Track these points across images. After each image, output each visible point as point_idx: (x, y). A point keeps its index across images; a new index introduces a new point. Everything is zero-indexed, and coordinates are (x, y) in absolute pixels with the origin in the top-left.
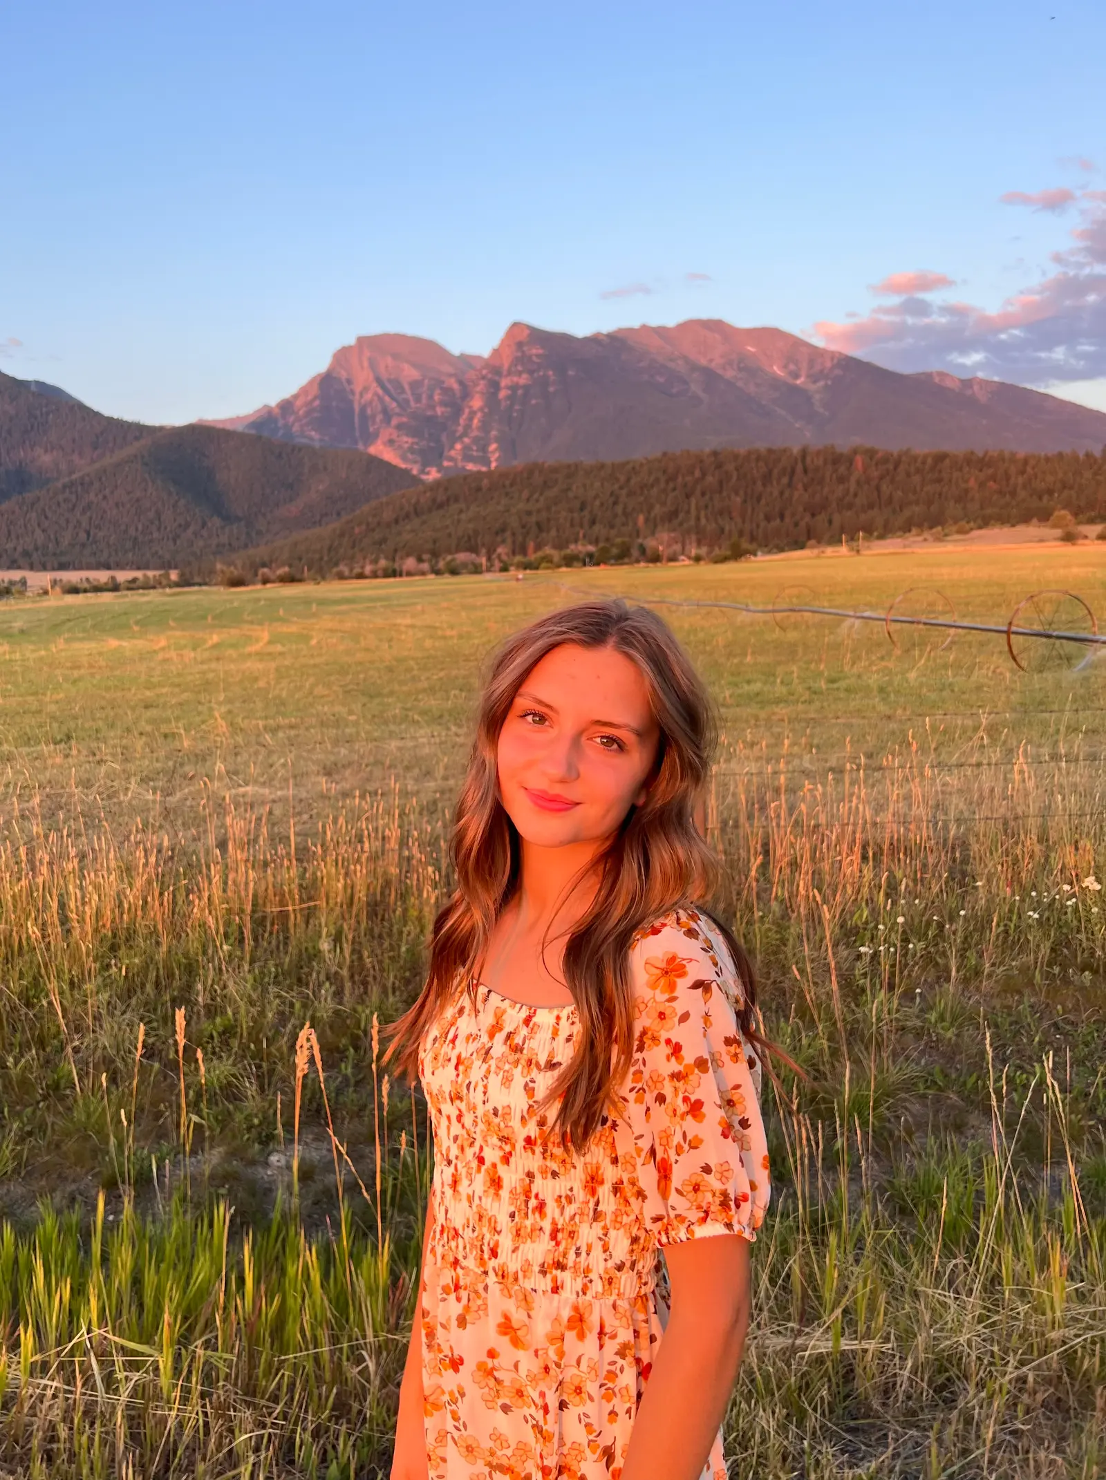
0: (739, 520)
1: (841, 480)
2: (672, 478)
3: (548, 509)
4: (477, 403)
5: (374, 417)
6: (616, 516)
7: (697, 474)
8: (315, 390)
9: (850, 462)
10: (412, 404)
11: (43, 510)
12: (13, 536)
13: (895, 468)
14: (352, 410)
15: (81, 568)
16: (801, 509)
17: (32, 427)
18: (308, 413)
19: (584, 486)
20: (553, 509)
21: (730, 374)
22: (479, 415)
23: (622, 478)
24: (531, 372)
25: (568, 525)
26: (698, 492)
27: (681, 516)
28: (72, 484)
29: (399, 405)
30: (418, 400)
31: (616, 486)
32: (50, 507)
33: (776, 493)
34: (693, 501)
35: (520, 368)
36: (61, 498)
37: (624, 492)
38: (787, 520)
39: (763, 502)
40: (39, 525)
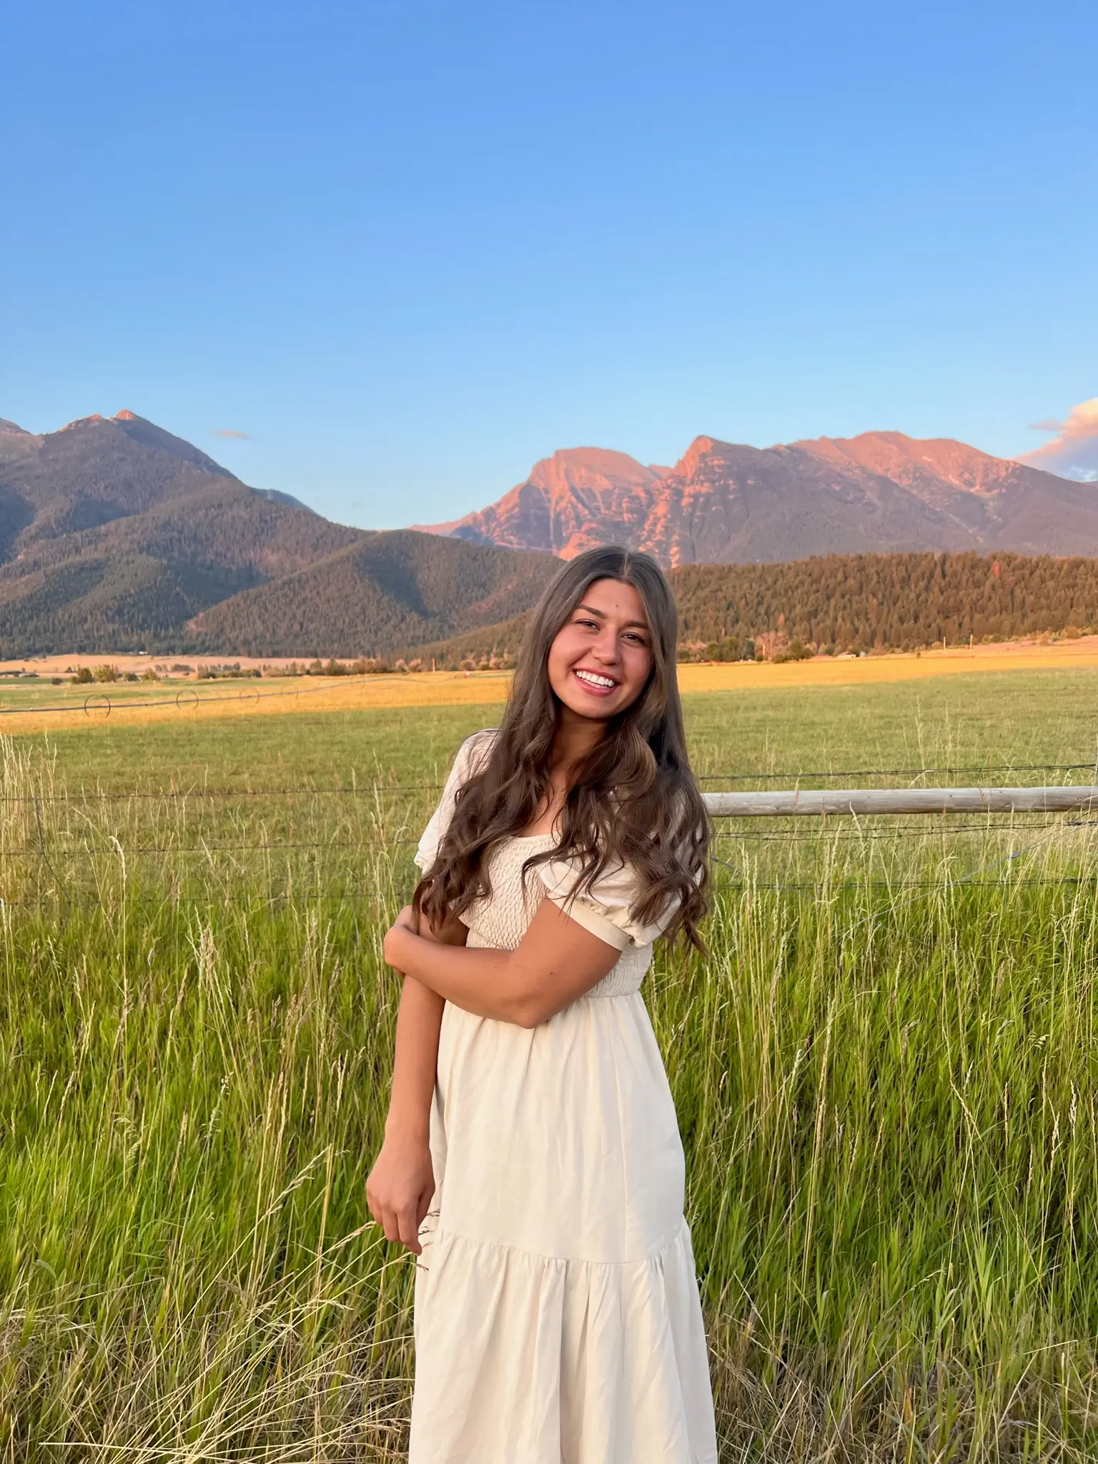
0: (874, 621)
1: (977, 584)
2: (817, 581)
3: (697, 608)
4: (661, 509)
5: (567, 522)
6: (758, 615)
7: (840, 576)
8: (516, 500)
9: (989, 567)
10: (603, 511)
11: (264, 604)
12: (237, 627)
13: (1031, 574)
14: (548, 517)
15: (291, 656)
16: (934, 611)
17: (262, 531)
18: (508, 519)
19: (734, 587)
20: (703, 607)
21: (904, 483)
22: (663, 520)
23: (770, 581)
24: (713, 482)
25: (712, 623)
26: (838, 594)
27: (821, 615)
28: (291, 581)
29: (591, 512)
30: (608, 507)
31: (763, 588)
32: (270, 602)
33: (912, 596)
34: (833, 601)
35: (702, 478)
36: (280, 593)
37: (769, 593)
38: (921, 621)
39: (900, 603)
40: (260, 617)
